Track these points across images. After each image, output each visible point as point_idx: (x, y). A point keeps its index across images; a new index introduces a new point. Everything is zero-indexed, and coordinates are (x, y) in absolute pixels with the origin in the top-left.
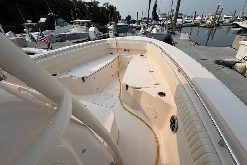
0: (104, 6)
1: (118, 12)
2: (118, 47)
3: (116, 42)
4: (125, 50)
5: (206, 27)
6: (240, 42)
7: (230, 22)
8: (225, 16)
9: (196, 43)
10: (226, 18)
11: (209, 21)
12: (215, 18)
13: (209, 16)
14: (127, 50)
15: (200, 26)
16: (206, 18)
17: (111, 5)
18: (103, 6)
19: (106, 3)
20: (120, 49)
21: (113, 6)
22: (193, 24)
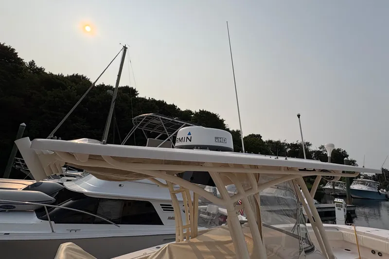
2: (360, 243)
3: (356, 235)
4: (373, 252)
14: (377, 253)
20: (364, 247)
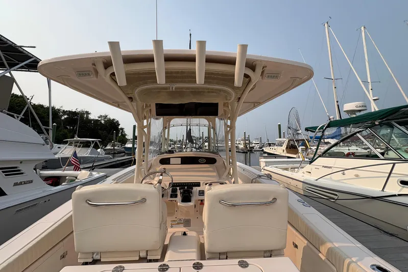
0: (99, 119)
1: (122, 129)
5: (239, 152)
7: (260, 148)
8: (254, 142)
10: (255, 144)
11: (241, 146)
12: (246, 143)
13: (239, 141)
16: (238, 143)
17: (112, 118)
18: (97, 118)
19: (103, 115)
21: (114, 120)
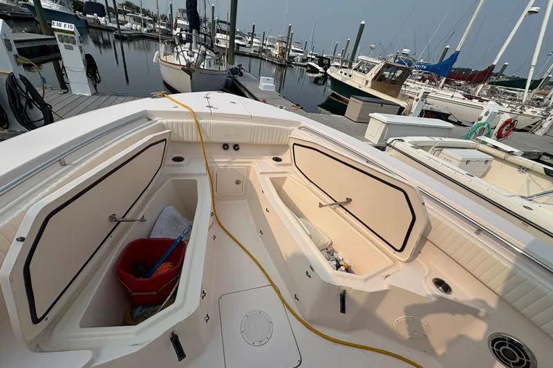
2: (204, 139)
3: (197, 122)
4: (226, 147)
6: (370, 115)
7: (303, 61)
9: (298, 105)
10: (294, 51)
11: (276, 52)
12: (283, 48)
13: (271, 40)
14: (231, 148)
15: (265, 60)
16: (268, 43)
20: (211, 144)
22: (252, 52)
